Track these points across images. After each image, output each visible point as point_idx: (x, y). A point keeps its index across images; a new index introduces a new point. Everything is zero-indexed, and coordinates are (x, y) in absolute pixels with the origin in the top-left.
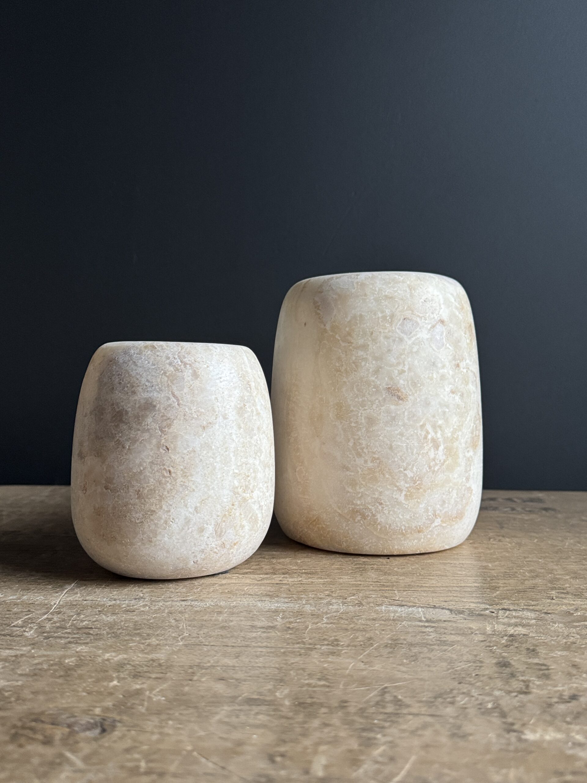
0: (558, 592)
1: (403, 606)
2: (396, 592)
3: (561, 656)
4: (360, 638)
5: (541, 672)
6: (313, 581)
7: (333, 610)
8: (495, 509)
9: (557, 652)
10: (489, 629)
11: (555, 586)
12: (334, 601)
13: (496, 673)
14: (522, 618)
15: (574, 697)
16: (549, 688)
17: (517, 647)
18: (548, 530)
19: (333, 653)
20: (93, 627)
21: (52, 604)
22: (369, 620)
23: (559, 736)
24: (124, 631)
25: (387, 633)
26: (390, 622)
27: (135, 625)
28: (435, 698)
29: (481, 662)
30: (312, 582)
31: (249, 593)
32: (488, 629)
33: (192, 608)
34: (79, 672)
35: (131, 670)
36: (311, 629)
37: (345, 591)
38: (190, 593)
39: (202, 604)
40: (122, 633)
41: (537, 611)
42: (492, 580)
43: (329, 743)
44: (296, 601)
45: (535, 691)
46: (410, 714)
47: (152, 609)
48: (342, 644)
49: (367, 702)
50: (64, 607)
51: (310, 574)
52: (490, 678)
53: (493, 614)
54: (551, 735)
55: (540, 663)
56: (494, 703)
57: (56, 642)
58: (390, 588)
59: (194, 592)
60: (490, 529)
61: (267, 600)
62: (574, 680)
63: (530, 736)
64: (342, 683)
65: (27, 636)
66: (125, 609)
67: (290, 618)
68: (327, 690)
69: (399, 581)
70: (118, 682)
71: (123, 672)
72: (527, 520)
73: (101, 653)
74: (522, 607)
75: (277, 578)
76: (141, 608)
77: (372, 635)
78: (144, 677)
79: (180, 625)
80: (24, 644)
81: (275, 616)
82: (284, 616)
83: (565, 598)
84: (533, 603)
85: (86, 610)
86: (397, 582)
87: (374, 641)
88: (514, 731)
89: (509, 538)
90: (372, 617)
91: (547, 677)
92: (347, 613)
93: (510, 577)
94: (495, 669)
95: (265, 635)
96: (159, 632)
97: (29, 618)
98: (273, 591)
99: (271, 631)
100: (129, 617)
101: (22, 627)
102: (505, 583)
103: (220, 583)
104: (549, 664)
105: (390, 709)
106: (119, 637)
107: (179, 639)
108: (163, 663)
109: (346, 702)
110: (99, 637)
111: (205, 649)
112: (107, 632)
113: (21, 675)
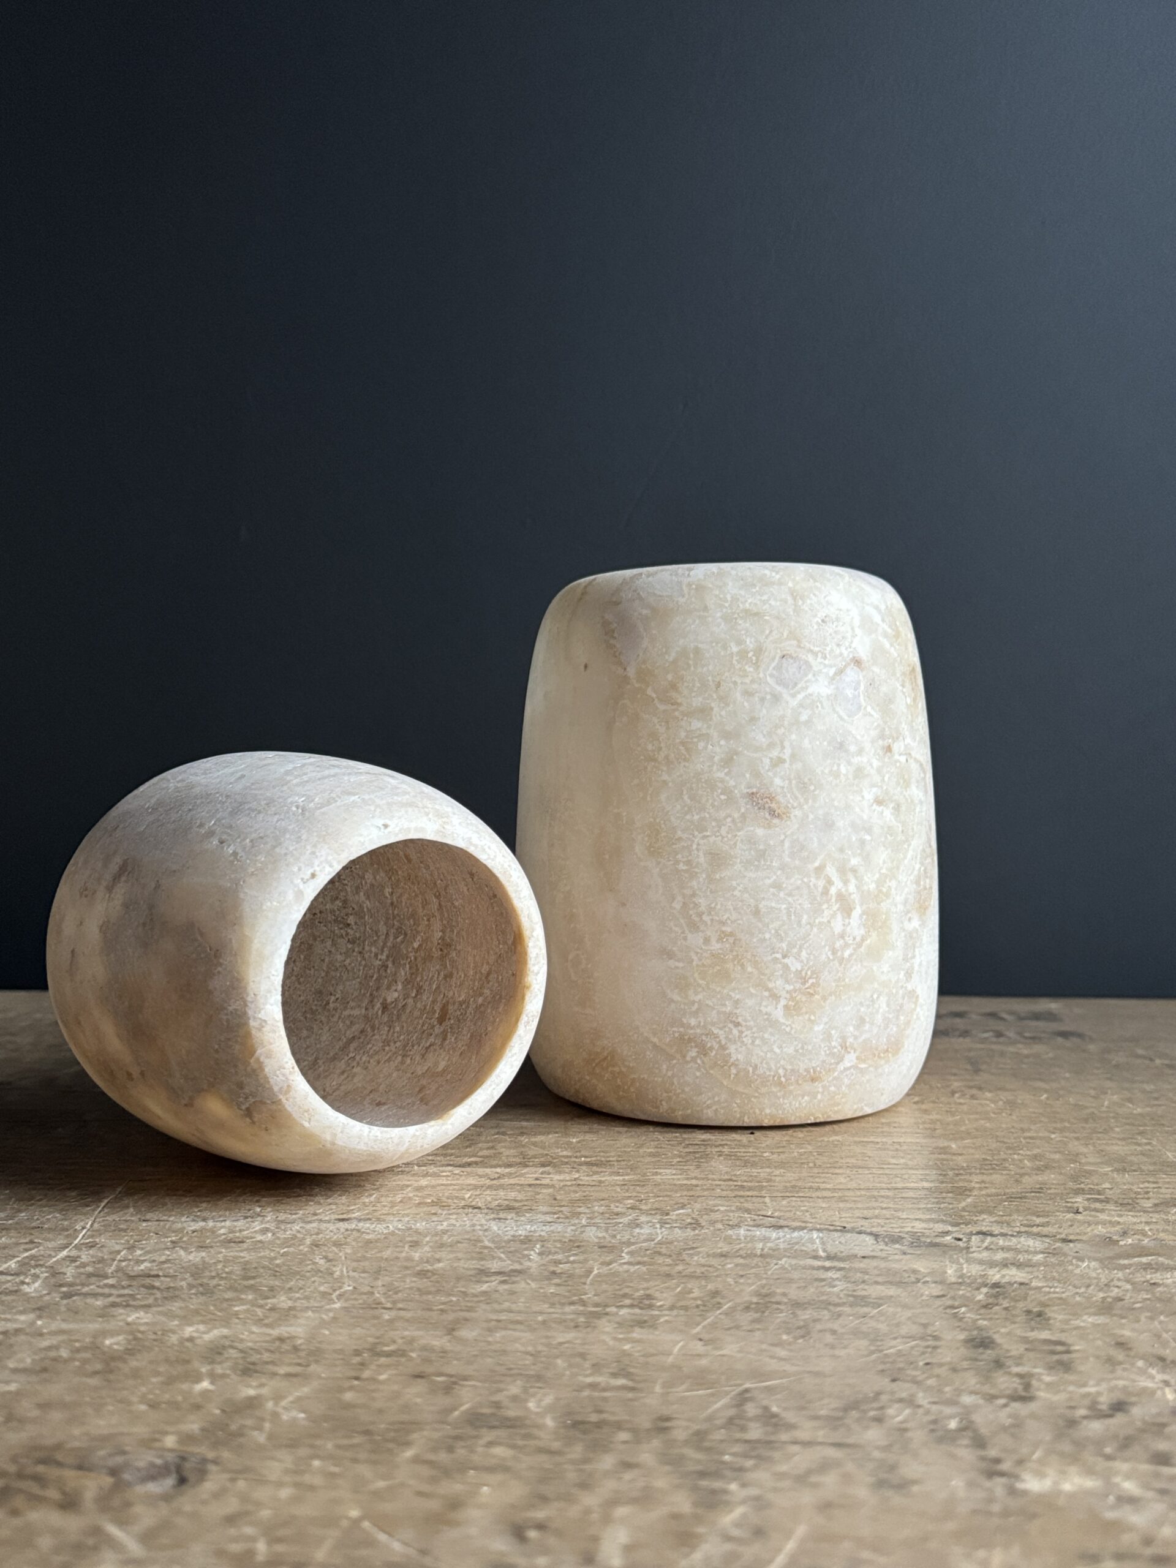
0: (1088, 1199)
1: (781, 1227)
2: (767, 1200)
3: (1095, 1325)
4: (696, 1293)
5: (1056, 1357)
6: (603, 1179)
7: (642, 1238)
8: (965, 1033)
9: (1085, 1317)
10: (951, 1271)
11: (1082, 1186)
12: (643, 1218)
13: (966, 1359)
14: (1017, 1251)
15: (1119, 1407)
16: (1071, 1388)
17: (1006, 1309)
18: (1067, 1075)
19: (641, 1323)
20: (161, 1274)
21: (78, 1227)
22: (715, 1255)
23: (1090, 1483)
24: (222, 1283)
25: (750, 1281)
26: (756, 1260)
27: (244, 1269)
28: (846, 1409)
29: (936, 1338)
30: (600, 1182)
31: (473, 1203)
32: (949, 1272)
33: (358, 1234)
34: (134, 1363)
35: (236, 1358)
36: (599, 1275)
37: (666, 1199)
38: (355, 1205)
39: (380, 1228)
40: (219, 1285)
41: (1046, 1236)
42: (957, 1175)
43: (634, 1501)
44: (568, 1220)
45: (1041, 1394)
46: (795, 1442)
47: (278, 1238)
48: (659, 1304)
49: (710, 1419)
50: (100, 1235)
51: (596, 1165)
52: (954, 1370)
53: (960, 1243)
54: (1074, 1482)
55: (1054, 1338)
56: (961, 1420)
57: (86, 1303)
58: (755, 1193)
59: (364, 1203)
60: (955, 1075)
61: (509, 1217)
62: (1119, 1372)
63: (1032, 1484)
64: (660, 1381)
65: (27, 1293)
66: (223, 1237)
67: (556, 1253)
68: (630, 1395)
69: (773, 1178)
70: (212, 1383)
71: (220, 1363)
72: (1027, 1056)
73: (177, 1325)
74: (1017, 1229)
75: (530, 1174)
76: (257, 1235)
77: (720, 1287)
78: (264, 1373)
79: (334, 1269)
80: (21, 1308)
81: (526, 1249)
82: (543, 1249)
83: (1102, 1211)
84: (1038, 1221)
85: (146, 1240)
86: (769, 1181)
87: (723, 1298)
88: (1002, 1474)
89: (990, 1091)
90: (719, 1251)
91: (1066, 1367)
92: (671, 1243)
93: (993, 1169)
94: (963, 1351)
95: (506, 1287)
96: (292, 1283)
97: (32, 1257)
98: (521, 1201)
99: (518, 1279)
100: (232, 1254)
101: (17, 1274)
102: (983, 1182)
103: (416, 1184)
104: (1070, 1341)
105: (755, 1432)
106: (212, 1293)
107: (334, 1296)
108: (301, 1345)
109: (668, 1419)
110: (172, 1294)
111: (387, 1317)
112: (188, 1284)
113: (15, 1371)
